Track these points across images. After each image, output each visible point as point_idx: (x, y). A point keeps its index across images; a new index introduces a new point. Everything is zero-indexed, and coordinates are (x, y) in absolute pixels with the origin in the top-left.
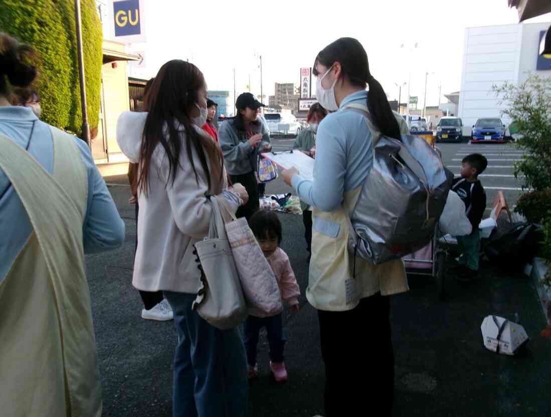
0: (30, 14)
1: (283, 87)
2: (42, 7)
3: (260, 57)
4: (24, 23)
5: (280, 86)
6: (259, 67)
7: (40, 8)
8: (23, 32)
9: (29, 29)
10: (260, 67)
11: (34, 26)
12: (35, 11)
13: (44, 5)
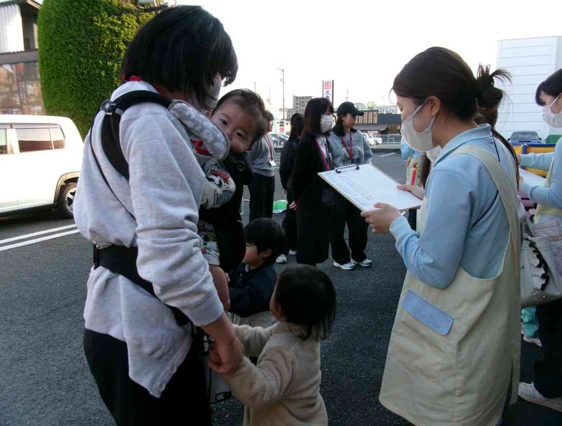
0: (117, 35)
1: (301, 100)
2: (128, 28)
3: (283, 70)
4: (112, 43)
5: (298, 99)
6: (281, 80)
7: (126, 29)
8: (110, 52)
9: (116, 48)
10: (283, 80)
11: (120, 46)
12: (123, 32)
13: (130, 26)
